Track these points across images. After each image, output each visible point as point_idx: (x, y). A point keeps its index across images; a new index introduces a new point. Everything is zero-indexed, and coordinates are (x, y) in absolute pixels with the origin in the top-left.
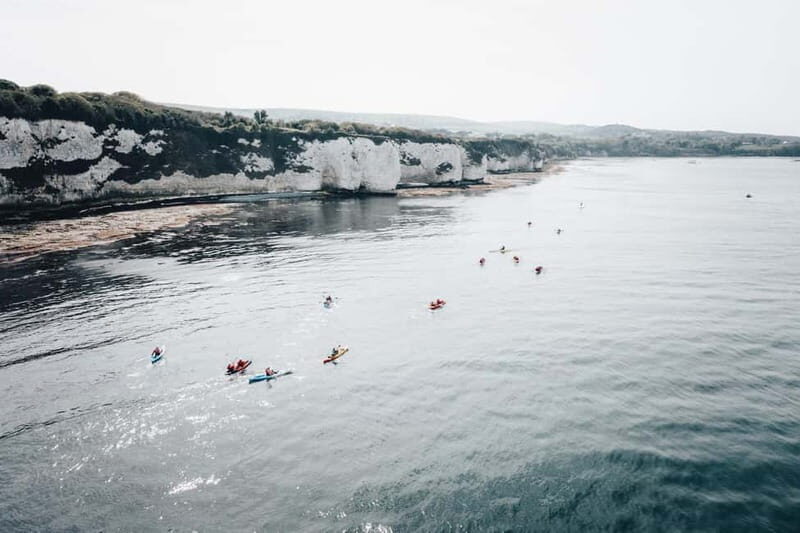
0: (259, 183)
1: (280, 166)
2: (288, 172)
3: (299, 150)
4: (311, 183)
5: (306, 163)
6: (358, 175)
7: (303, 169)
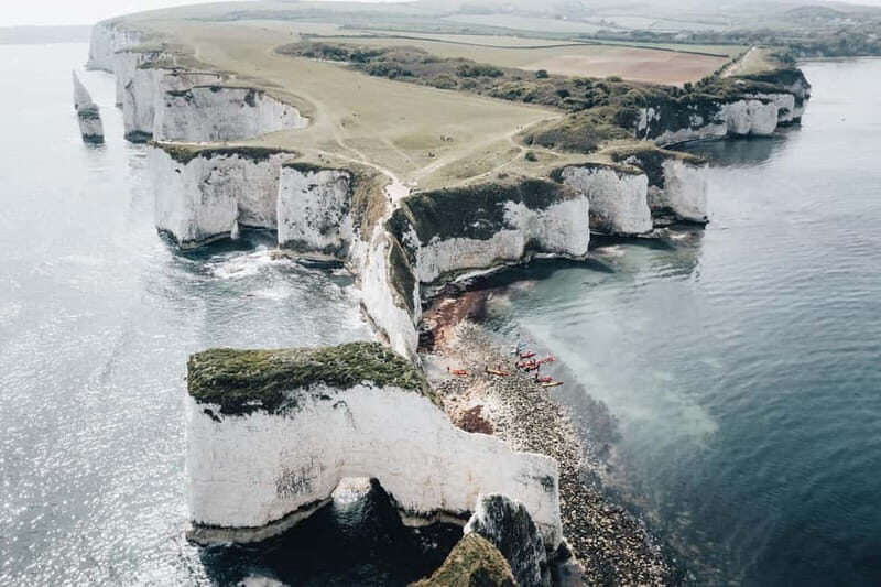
0: (696, 133)
1: (706, 122)
2: (711, 125)
3: (718, 110)
4: (721, 131)
5: (721, 118)
6: (749, 124)
7: (719, 122)
